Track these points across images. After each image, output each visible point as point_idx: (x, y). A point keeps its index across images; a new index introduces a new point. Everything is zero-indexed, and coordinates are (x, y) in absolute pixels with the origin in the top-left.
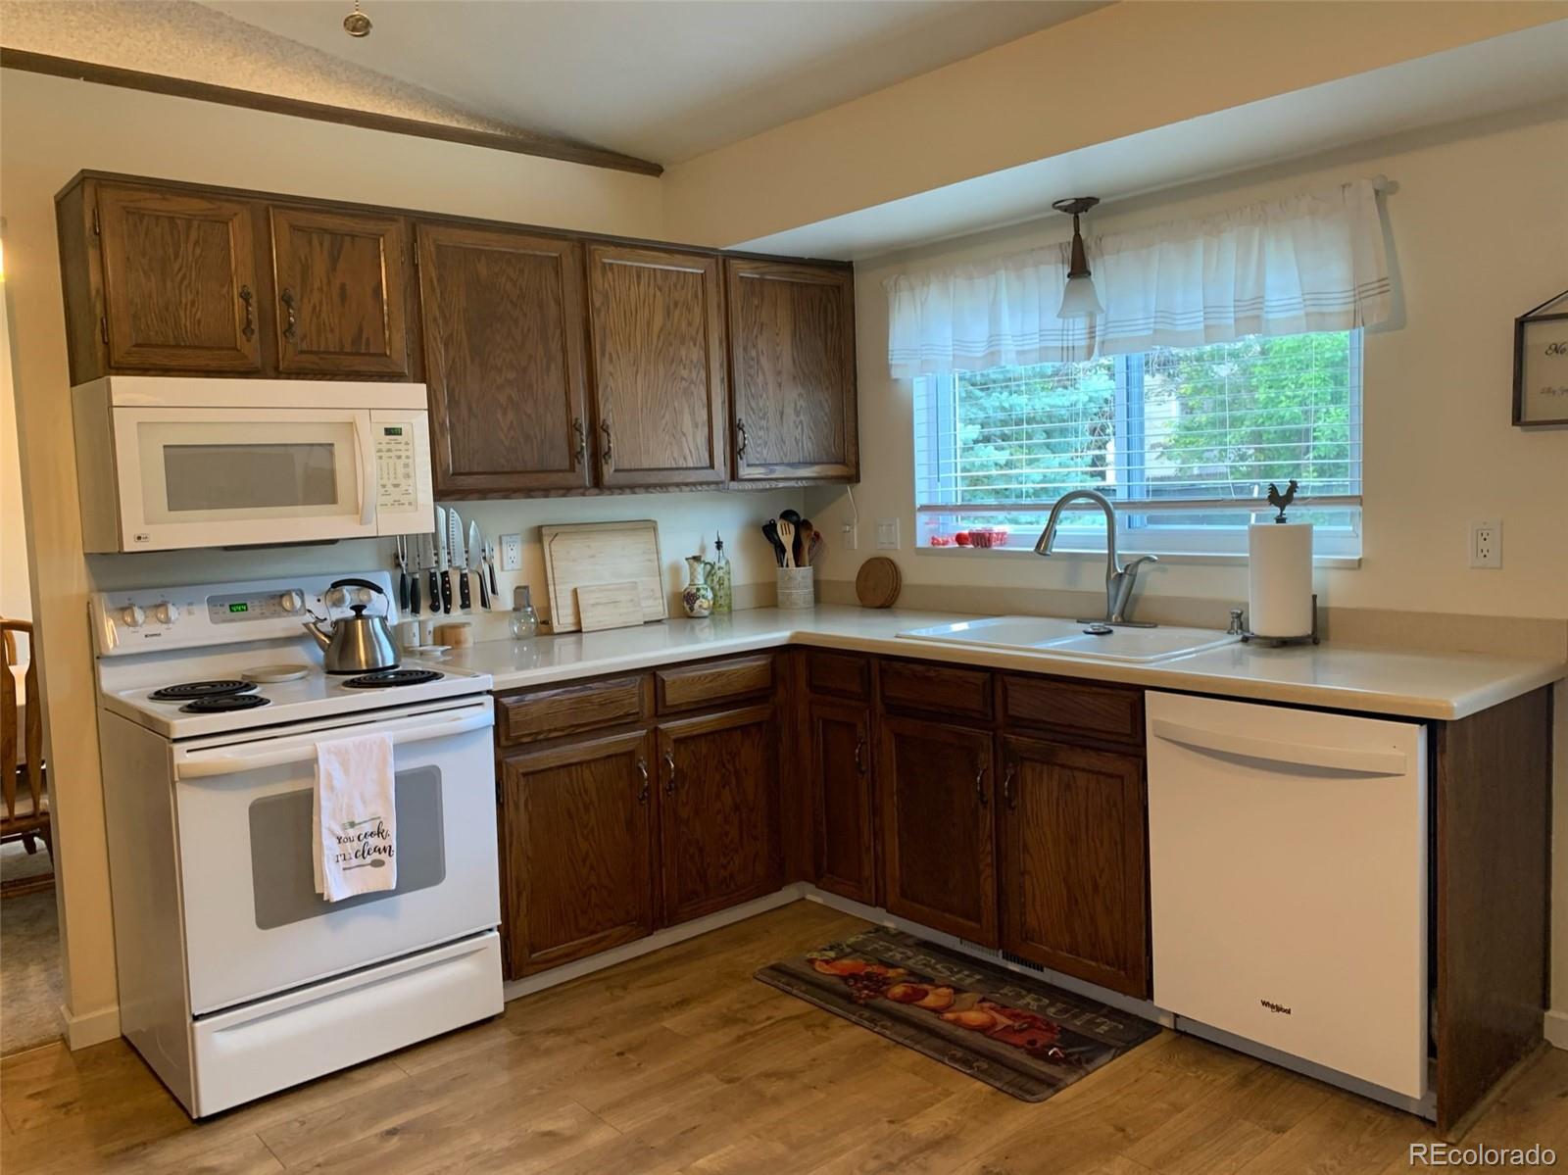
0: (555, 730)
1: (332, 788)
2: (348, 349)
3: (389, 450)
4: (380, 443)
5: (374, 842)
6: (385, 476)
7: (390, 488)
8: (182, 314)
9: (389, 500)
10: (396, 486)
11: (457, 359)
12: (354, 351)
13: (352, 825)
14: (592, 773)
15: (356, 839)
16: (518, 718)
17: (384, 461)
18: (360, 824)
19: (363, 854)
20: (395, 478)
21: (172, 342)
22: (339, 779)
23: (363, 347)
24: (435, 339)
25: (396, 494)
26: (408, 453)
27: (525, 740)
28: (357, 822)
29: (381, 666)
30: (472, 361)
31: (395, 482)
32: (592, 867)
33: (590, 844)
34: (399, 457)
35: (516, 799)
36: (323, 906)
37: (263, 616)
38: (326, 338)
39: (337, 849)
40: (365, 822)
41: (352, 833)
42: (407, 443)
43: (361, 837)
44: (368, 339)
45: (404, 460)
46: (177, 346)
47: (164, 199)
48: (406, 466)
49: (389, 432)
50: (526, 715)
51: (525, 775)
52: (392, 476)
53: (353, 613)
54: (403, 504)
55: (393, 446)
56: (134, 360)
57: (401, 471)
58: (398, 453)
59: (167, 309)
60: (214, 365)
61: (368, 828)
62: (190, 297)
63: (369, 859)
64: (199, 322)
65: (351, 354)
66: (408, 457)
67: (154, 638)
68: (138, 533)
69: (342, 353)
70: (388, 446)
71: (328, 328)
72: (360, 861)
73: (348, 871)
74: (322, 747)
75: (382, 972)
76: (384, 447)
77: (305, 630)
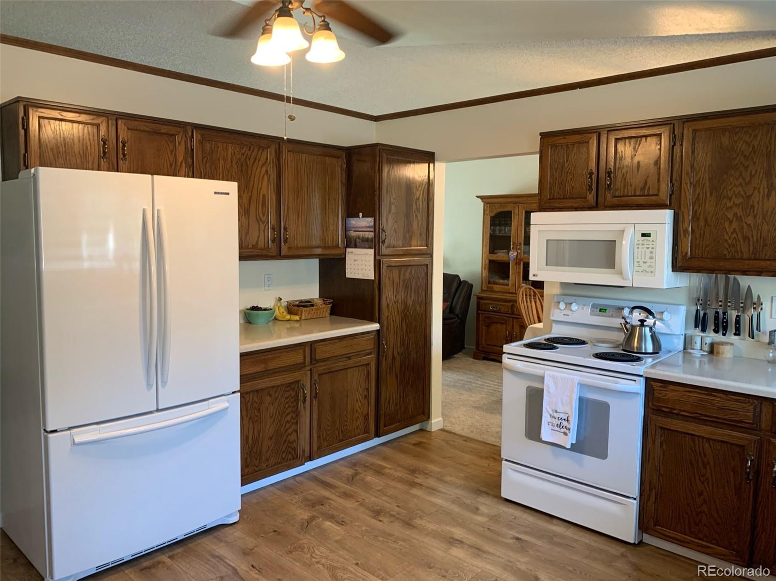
0: (685, 411)
1: (549, 392)
2: (638, 193)
3: (643, 244)
4: (639, 241)
5: (565, 423)
6: (640, 258)
7: (641, 263)
8: (567, 185)
9: (640, 269)
10: (645, 262)
11: (701, 194)
12: (641, 194)
13: (556, 412)
14: (710, 446)
15: (557, 418)
16: (659, 395)
17: (640, 250)
18: (559, 412)
19: (559, 426)
20: (645, 258)
21: (562, 197)
22: (552, 389)
23: (646, 192)
24: (687, 184)
25: (645, 267)
26: (654, 246)
27: (664, 409)
28: (558, 411)
29: (644, 351)
30: (711, 194)
31: (644, 260)
32: (705, 501)
33: (705, 486)
34: (648, 248)
35: (654, 439)
36: (540, 440)
37: (612, 316)
38: (628, 189)
39: (550, 419)
40: (561, 413)
41: (556, 415)
42: (653, 241)
43: (559, 419)
44: (649, 188)
45: (650, 250)
46: (564, 198)
47: (564, 138)
48: (651, 252)
49: (643, 235)
50: (665, 396)
51: (662, 428)
52: (643, 258)
53: (640, 323)
54: (648, 272)
55: (645, 243)
56: (547, 205)
57: (648, 255)
58: (648, 246)
59: (561, 184)
60: (575, 205)
61: (564, 416)
62: (571, 177)
63: (563, 430)
64: (573, 187)
65: (640, 196)
66: (653, 248)
67: (567, 316)
68: (534, 273)
69: (635, 196)
70: (643, 242)
71: (629, 184)
72: (558, 429)
73: (553, 431)
74: (547, 373)
75: (589, 489)
76: (641, 243)
77: (620, 326)
